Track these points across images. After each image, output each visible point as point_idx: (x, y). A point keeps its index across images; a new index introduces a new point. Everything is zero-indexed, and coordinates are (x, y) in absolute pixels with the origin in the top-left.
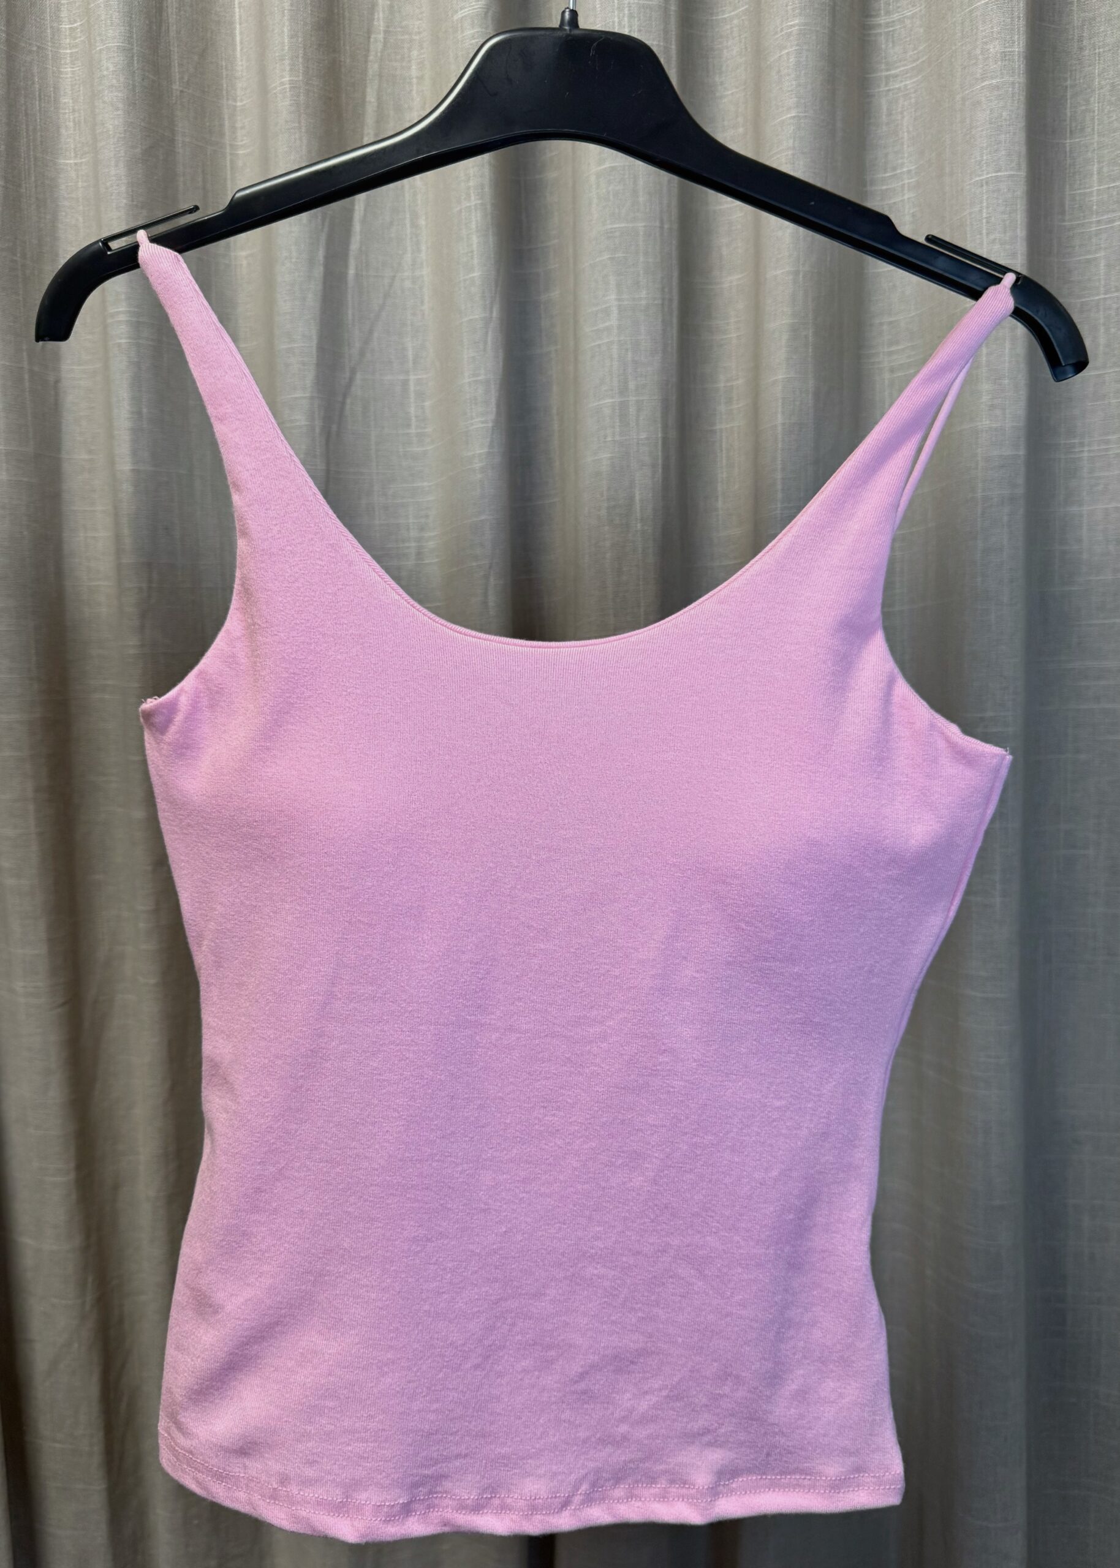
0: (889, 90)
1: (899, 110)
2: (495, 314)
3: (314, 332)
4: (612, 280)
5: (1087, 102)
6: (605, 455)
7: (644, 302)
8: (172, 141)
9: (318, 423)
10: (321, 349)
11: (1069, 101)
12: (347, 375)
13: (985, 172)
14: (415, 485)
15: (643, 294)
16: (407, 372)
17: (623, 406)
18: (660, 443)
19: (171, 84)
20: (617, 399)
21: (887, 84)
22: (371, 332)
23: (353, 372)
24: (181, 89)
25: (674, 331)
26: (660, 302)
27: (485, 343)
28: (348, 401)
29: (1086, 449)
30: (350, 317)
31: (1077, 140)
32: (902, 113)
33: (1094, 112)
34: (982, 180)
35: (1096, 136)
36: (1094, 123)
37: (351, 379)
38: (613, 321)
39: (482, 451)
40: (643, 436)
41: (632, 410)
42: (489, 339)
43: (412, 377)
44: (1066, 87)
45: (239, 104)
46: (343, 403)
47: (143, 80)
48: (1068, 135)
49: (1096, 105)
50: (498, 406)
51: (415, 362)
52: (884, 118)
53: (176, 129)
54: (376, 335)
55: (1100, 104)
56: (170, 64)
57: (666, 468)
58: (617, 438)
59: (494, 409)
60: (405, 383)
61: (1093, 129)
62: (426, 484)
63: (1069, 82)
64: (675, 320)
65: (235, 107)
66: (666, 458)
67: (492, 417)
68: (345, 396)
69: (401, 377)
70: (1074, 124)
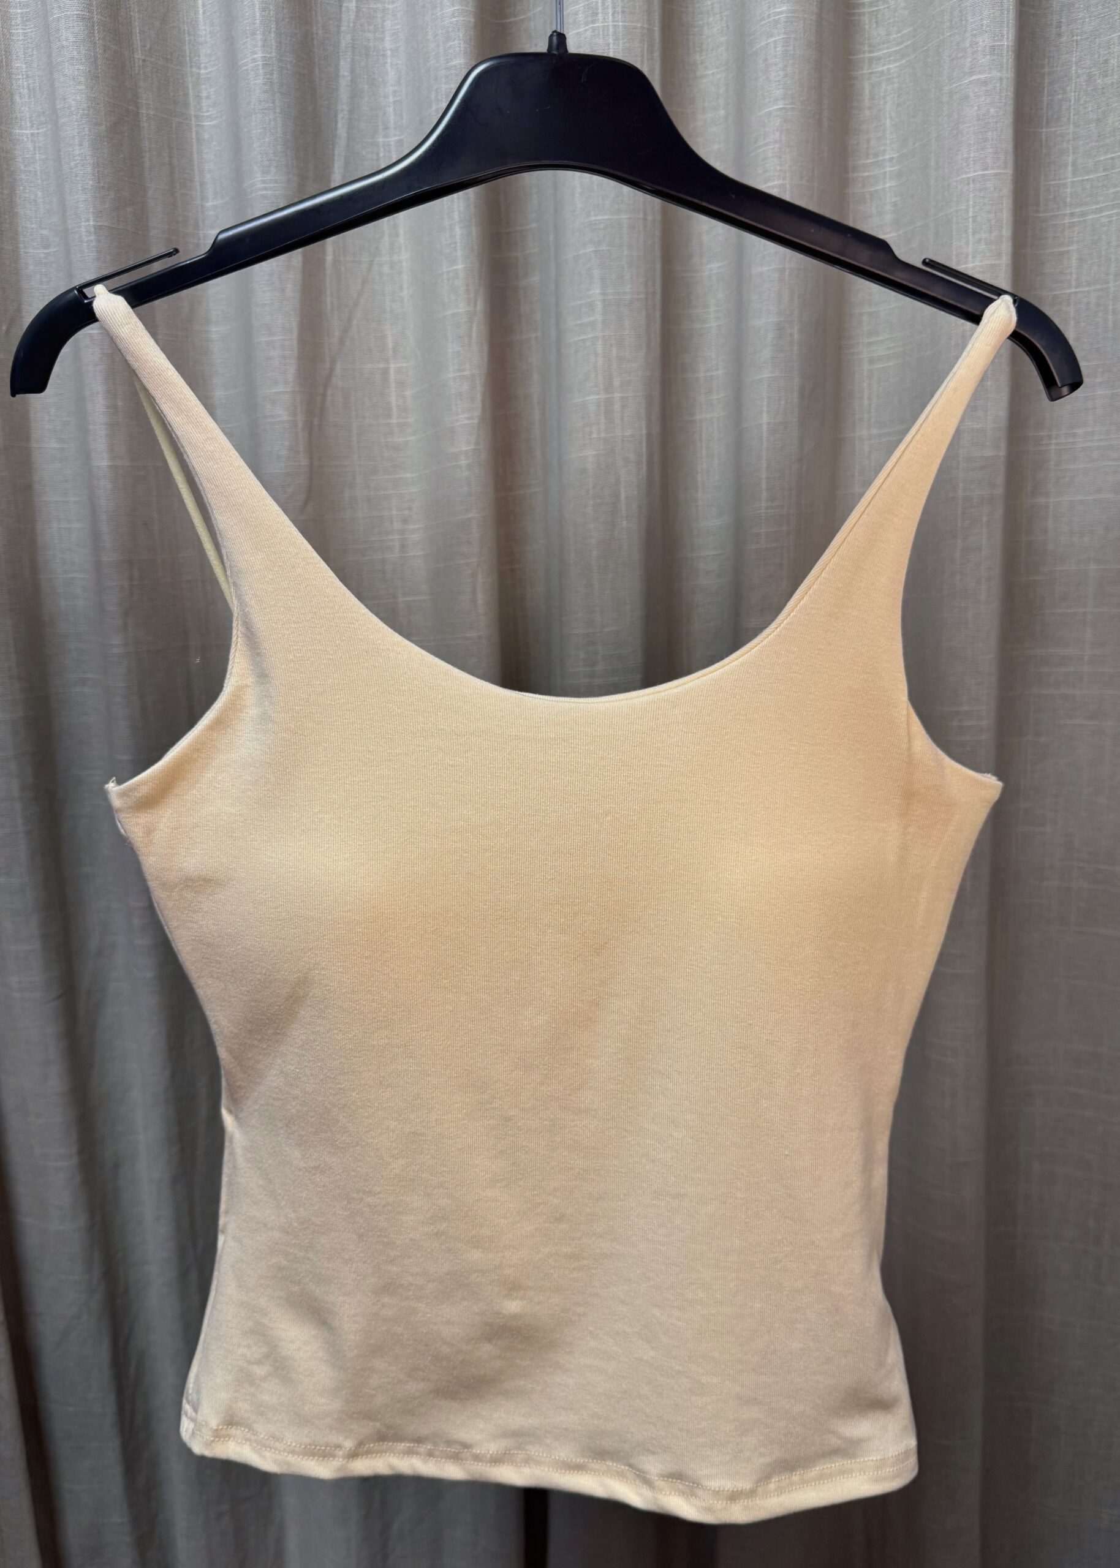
0: (871, 73)
1: (882, 94)
2: (480, 306)
3: (294, 322)
4: (596, 273)
5: (1065, 92)
6: (590, 453)
7: (628, 297)
8: (137, 115)
9: (301, 418)
10: (302, 341)
11: (1046, 89)
12: (328, 365)
13: (972, 170)
14: (398, 476)
15: (627, 288)
16: (387, 361)
17: (609, 402)
18: (644, 439)
19: (133, 53)
20: (603, 396)
21: (870, 67)
22: (350, 320)
23: (333, 362)
24: (143, 57)
25: (657, 326)
26: (642, 296)
27: (470, 337)
28: (329, 392)
29: (1054, 441)
30: (329, 306)
31: (1053, 129)
32: (884, 97)
33: (1070, 101)
34: (969, 178)
35: (1071, 126)
36: (1070, 113)
37: (332, 370)
38: (598, 317)
39: (469, 448)
40: (628, 433)
41: (617, 407)
42: (474, 335)
43: (393, 366)
44: (1044, 74)
45: (203, 71)
46: (324, 395)
47: (105, 51)
48: (1044, 124)
49: (1073, 94)
50: (483, 401)
51: (395, 350)
52: (867, 103)
53: (140, 101)
54: (355, 322)
55: (1077, 94)
56: (131, 32)
57: (650, 463)
58: (603, 435)
59: (480, 406)
60: (385, 372)
61: (1069, 119)
62: (408, 475)
63: (1046, 70)
64: (658, 314)
65: (199, 74)
66: (650, 455)
67: (477, 413)
68: (325, 387)
69: (381, 366)
70: (1050, 113)
